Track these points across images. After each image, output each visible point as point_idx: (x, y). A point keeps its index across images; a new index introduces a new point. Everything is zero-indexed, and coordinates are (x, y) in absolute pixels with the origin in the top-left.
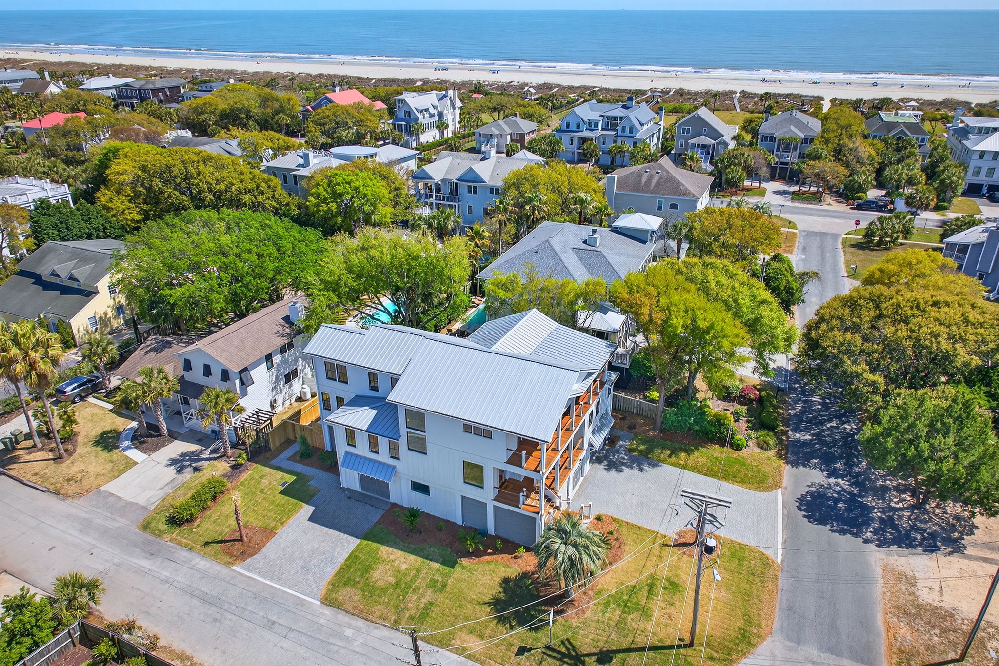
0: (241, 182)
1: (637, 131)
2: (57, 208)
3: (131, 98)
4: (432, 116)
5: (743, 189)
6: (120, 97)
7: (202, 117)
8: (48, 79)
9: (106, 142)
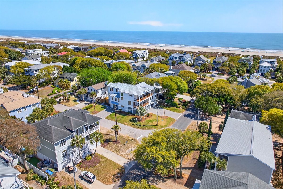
0: (99, 64)
1: (185, 60)
2: (67, 67)
3: (77, 50)
4: (142, 55)
5: (207, 72)
6: (75, 50)
7: (92, 54)
8: (60, 46)
9: (73, 58)
